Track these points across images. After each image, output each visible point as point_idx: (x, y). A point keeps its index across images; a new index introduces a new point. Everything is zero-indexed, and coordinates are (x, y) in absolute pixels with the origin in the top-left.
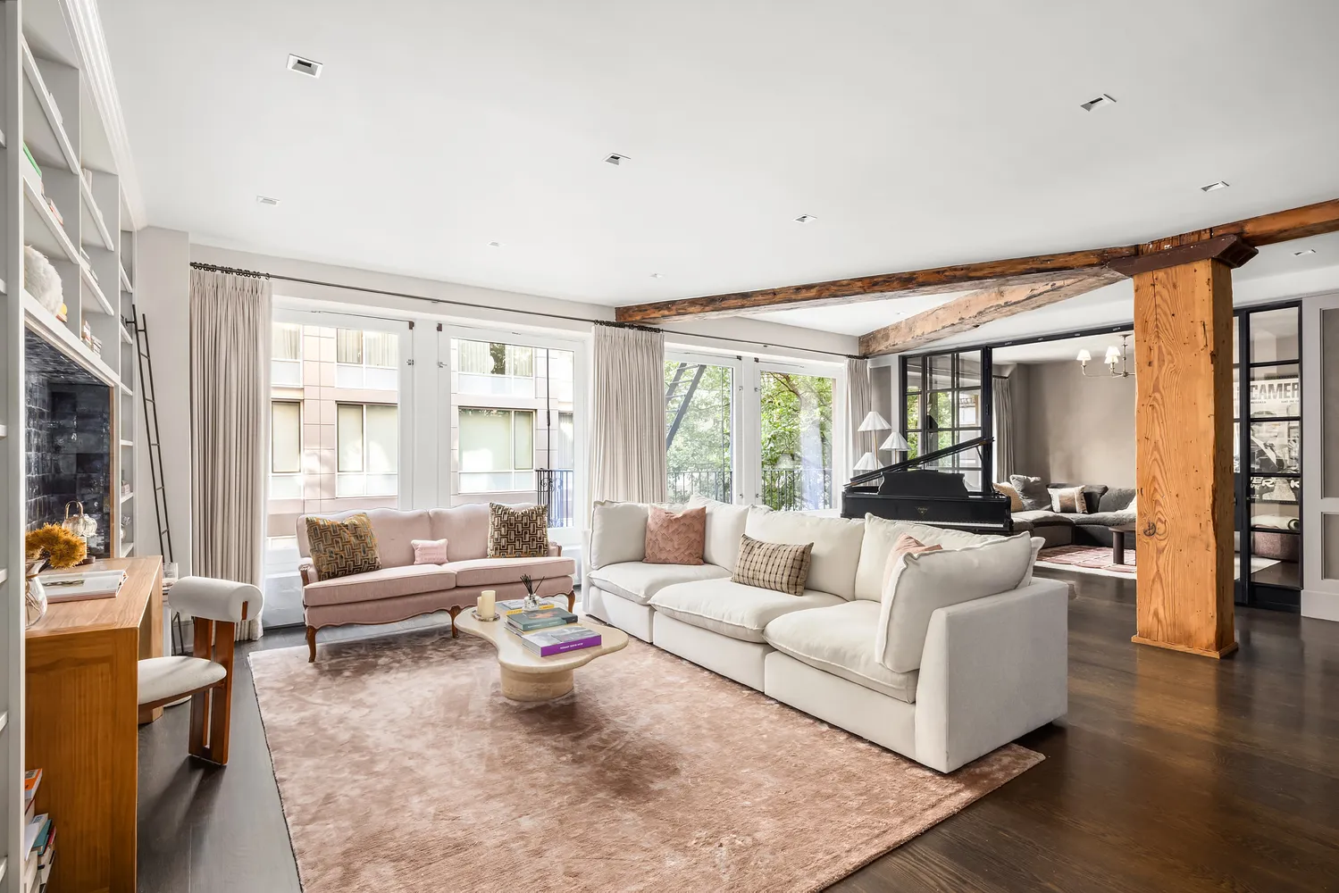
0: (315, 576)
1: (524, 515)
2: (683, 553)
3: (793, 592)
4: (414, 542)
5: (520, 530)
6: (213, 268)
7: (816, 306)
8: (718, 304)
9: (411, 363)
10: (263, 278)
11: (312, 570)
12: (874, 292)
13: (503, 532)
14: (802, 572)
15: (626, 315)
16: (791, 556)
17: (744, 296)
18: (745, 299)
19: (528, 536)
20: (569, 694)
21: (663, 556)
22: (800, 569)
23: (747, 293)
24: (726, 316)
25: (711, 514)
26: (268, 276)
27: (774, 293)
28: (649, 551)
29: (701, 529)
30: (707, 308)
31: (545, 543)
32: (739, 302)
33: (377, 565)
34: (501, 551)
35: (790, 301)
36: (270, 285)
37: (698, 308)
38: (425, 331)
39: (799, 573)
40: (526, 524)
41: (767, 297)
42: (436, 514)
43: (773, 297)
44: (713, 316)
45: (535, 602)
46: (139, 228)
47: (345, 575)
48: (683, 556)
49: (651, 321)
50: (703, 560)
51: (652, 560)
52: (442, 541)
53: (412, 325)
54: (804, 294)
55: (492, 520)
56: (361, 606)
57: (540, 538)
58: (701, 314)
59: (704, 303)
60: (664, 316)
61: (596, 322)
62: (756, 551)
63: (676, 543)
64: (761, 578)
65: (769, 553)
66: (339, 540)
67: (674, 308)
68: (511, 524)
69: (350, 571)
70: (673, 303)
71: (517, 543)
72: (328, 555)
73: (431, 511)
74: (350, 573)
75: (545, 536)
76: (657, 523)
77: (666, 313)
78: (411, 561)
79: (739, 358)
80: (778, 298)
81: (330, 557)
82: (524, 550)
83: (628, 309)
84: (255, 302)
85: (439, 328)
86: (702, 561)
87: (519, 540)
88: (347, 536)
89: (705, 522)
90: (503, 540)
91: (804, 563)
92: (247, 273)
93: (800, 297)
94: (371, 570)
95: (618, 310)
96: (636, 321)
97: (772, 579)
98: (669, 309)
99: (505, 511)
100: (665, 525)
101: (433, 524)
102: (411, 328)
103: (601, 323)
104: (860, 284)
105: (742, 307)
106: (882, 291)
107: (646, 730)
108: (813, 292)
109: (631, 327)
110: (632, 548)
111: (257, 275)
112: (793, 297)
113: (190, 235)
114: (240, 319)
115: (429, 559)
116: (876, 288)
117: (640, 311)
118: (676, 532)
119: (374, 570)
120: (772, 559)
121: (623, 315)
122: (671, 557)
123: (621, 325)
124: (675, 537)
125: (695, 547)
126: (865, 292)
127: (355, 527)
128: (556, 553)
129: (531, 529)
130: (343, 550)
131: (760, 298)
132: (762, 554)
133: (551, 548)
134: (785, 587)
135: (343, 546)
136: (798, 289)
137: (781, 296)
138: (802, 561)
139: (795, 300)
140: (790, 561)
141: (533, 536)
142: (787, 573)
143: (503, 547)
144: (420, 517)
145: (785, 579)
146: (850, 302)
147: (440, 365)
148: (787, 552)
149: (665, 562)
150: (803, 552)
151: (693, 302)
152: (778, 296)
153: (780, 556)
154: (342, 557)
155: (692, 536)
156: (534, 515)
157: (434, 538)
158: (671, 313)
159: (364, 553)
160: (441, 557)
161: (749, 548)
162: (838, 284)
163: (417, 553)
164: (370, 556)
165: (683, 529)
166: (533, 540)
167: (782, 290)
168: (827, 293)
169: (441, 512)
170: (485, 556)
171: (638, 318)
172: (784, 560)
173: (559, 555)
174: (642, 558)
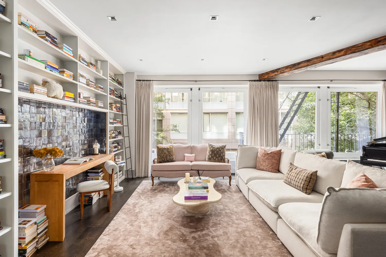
0: (157, 162)
1: (217, 148)
2: (269, 167)
3: (305, 192)
4: (186, 154)
5: (216, 153)
6: (141, 81)
7: (346, 59)
8: (297, 67)
9: (191, 101)
10: (152, 81)
11: (156, 160)
12: (378, 46)
13: (210, 153)
14: (310, 183)
15: (262, 77)
16: (306, 175)
17: (308, 61)
18: (309, 62)
19: (218, 155)
20: (205, 214)
21: (262, 167)
22: (309, 182)
23: (310, 59)
24: (302, 71)
25: (283, 152)
26: (153, 80)
27: (322, 57)
28: (257, 165)
29: (278, 159)
30: (292, 69)
31: (224, 158)
32: (306, 64)
33: (173, 160)
34: (210, 160)
35: (330, 59)
36: (153, 83)
37: (289, 69)
38: (195, 90)
39: (309, 184)
40: (218, 151)
41: (319, 59)
42: (193, 146)
43: (322, 59)
44: (296, 71)
45: (200, 179)
46: (125, 73)
47: (163, 162)
48: (269, 168)
49: (271, 77)
50: (279, 171)
51: (258, 168)
52: (193, 155)
53: (191, 89)
54: (338, 54)
55: (208, 149)
56: (164, 172)
57: (222, 156)
58: (291, 72)
59: (291, 67)
60: (276, 75)
61: (250, 81)
62: (293, 171)
63: (267, 163)
64: (293, 183)
65: (297, 172)
66: (163, 152)
67: (279, 71)
68: (213, 151)
69: (165, 162)
70: (279, 69)
71: (214, 157)
72: (160, 156)
73: (192, 145)
74: (166, 162)
75: (224, 156)
76: (260, 155)
77: (276, 73)
78: (184, 160)
79: (319, 87)
80: (324, 59)
81: (160, 157)
82: (216, 160)
83: (263, 74)
84: (149, 88)
85: (199, 89)
86: (277, 171)
87: (215, 156)
88: (165, 151)
89: (280, 155)
90: (210, 156)
91: (312, 180)
92: (148, 81)
93: (335, 56)
94: (171, 162)
95: (259, 75)
96: (266, 78)
97: (297, 185)
98: (277, 72)
99: (212, 146)
100: (263, 156)
101: (192, 149)
102: (191, 90)
103: (252, 81)
104: (369, 43)
105: (308, 66)
106: (383, 45)
107: (217, 237)
108: (342, 53)
109: (264, 81)
110: (251, 163)
111: (150, 81)
112: (332, 57)
113: (135, 73)
114: (146, 92)
115: (189, 160)
116: (379, 44)
117: (267, 74)
118: (267, 159)
119: (173, 162)
120: (298, 175)
121: (261, 77)
122: (265, 168)
123: (260, 81)
124: (267, 161)
125: (274, 166)
126: (373, 47)
127: (168, 149)
128: (227, 162)
129: (219, 153)
130: (164, 155)
131: (316, 60)
132: (295, 172)
133: (226, 160)
134: (301, 189)
135: (164, 154)
136: (334, 53)
137: (326, 57)
138: (311, 178)
139: (333, 58)
140: (305, 178)
141: (220, 155)
142: (303, 183)
143: (210, 158)
144: (188, 147)
145: (302, 185)
146: (366, 54)
147: (199, 101)
148: (305, 173)
149: (263, 170)
150: (312, 175)
151: (287, 67)
152: (324, 58)
153: (301, 175)
154: (163, 157)
155: (274, 161)
156: (221, 148)
157: (191, 154)
158: (279, 73)
159: (170, 156)
160: (192, 159)
161: (291, 169)
162: (356, 46)
163: (186, 158)
164: (171, 158)
165: (270, 158)
166: (220, 157)
167: (326, 55)
168: (350, 52)
169: (194, 145)
170: (205, 161)
171: (266, 77)
172: (303, 176)
173: (228, 163)
174: (255, 167)
